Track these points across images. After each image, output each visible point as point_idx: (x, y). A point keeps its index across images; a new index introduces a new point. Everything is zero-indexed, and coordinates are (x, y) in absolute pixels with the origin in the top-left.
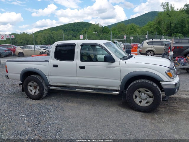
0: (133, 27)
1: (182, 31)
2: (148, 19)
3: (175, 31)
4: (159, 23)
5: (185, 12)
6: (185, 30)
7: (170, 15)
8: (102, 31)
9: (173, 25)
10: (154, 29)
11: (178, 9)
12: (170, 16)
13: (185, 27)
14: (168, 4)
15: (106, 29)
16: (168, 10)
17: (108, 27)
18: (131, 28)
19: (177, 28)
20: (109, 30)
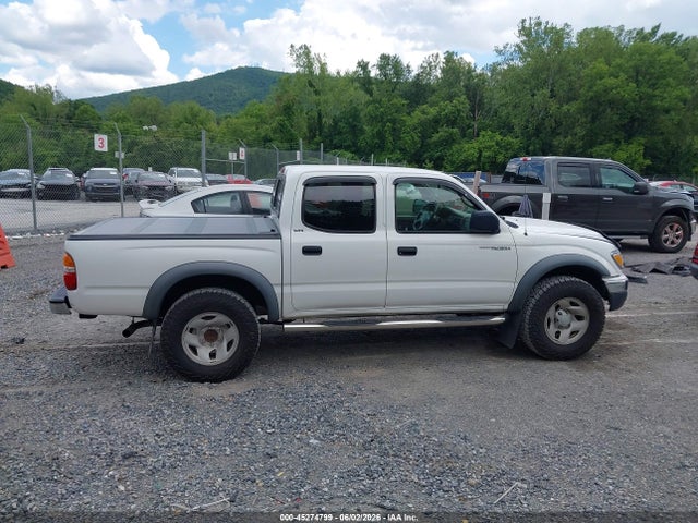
0: (195, 116)
1: (355, 144)
2: (236, 91)
3: (334, 142)
4: (288, 110)
5: (357, 84)
6: (362, 141)
7: (319, 87)
8: (69, 118)
9: (328, 121)
10: (275, 131)
11: (338, 73)
12: (317, 93)
13: (362, 131)
14: (309, 52)
15: (85, 112)
16: (311, 72)
17: (92, 107)
18: (189, 117)
19: (340, 133)
20: (100, 118)
